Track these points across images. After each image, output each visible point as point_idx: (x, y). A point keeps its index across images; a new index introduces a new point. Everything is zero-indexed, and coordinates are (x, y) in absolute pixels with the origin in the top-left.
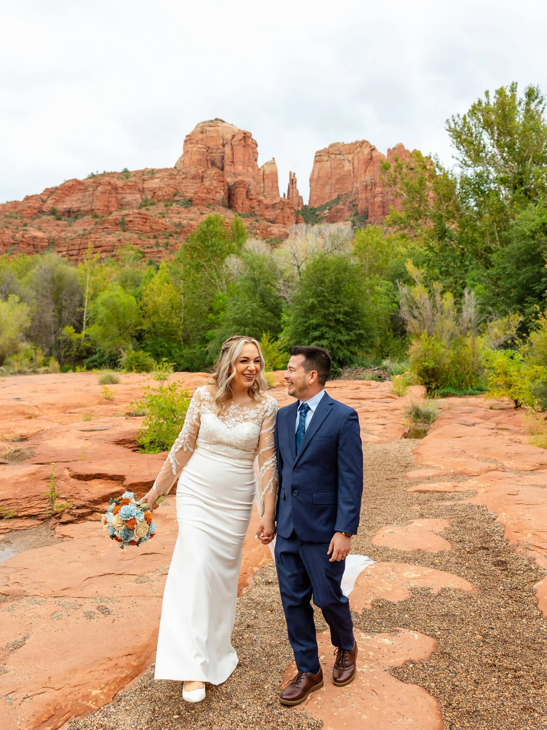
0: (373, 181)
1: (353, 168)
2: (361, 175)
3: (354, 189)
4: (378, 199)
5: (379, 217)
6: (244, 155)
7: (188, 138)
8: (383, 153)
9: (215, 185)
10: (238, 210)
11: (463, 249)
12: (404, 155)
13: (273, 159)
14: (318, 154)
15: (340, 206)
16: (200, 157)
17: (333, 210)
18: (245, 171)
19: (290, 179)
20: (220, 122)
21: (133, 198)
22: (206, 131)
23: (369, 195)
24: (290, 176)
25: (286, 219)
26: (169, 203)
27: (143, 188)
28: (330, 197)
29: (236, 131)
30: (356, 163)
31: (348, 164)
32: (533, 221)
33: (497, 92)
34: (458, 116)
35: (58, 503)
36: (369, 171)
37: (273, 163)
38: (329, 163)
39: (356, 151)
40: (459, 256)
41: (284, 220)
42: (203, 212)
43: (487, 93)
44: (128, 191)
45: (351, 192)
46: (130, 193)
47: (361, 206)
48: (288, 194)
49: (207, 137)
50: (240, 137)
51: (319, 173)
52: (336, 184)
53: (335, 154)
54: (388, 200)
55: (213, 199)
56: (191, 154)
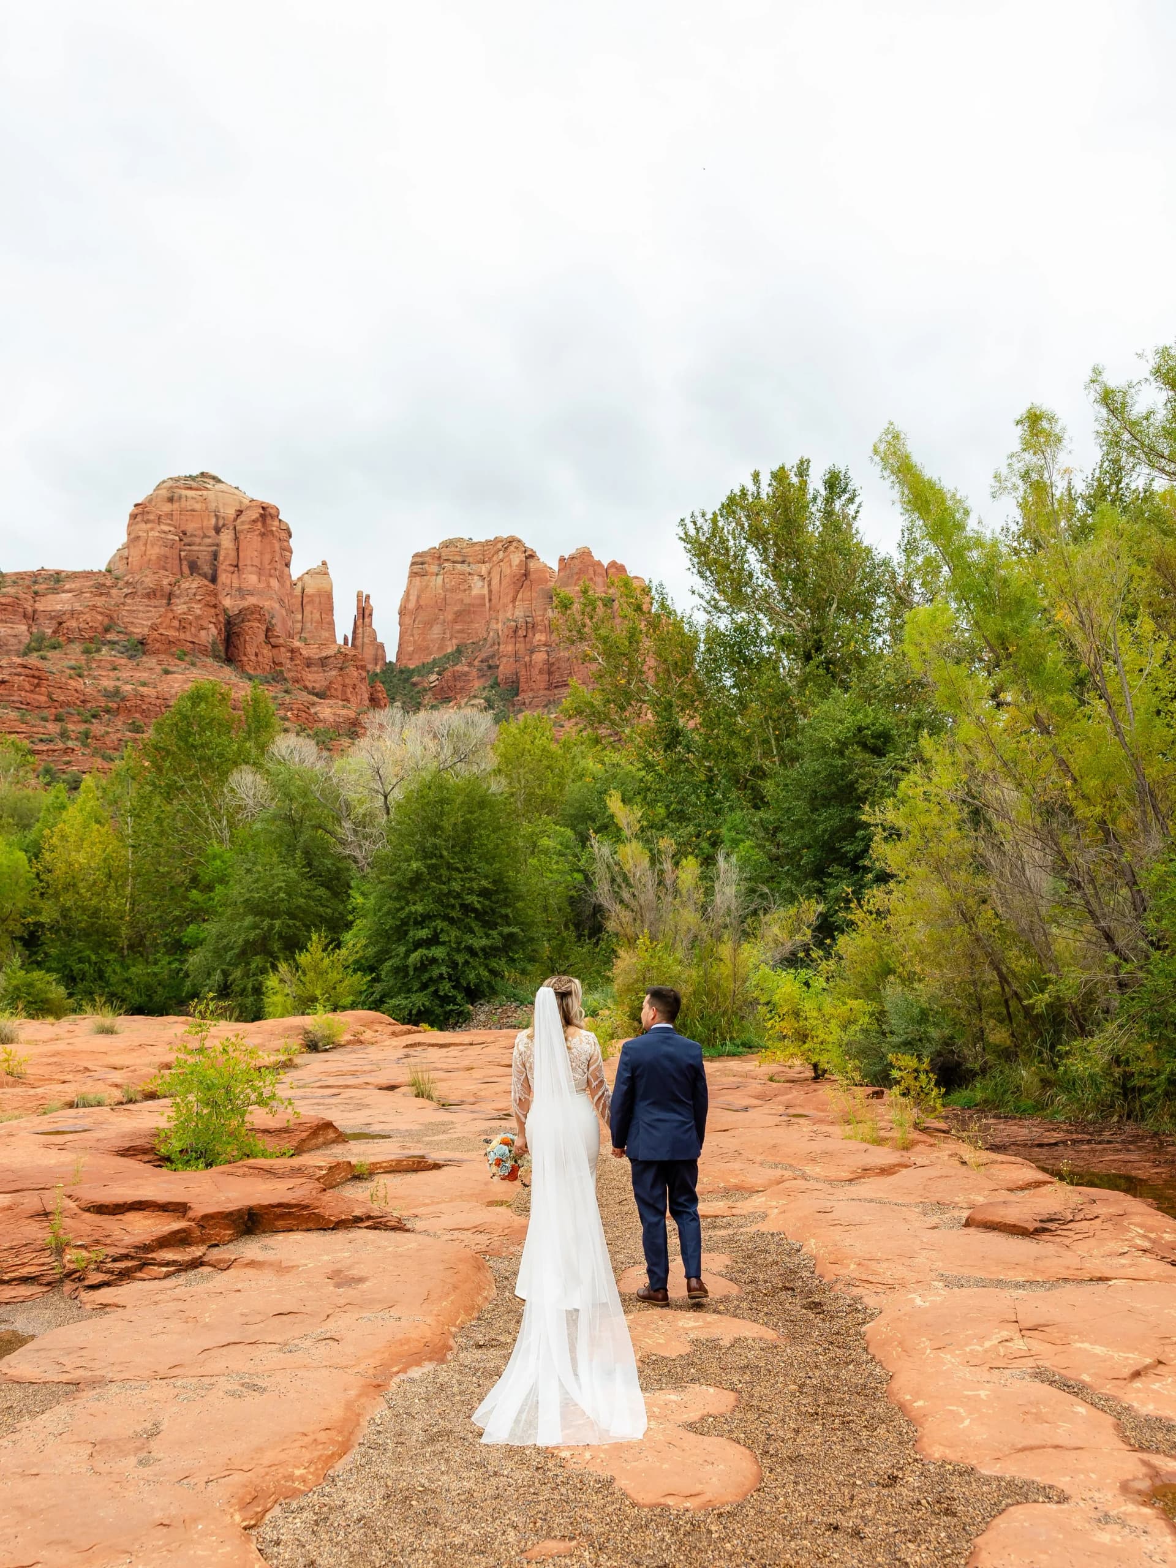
0: (529, 620)
1: (490, 591)
2: (505, 606)
3: (491, 634)
4: (540, 657)
5: (542, 693)
6: (261, 554)
7: (140, 509)
8: (549, 565)
9: (198, 612)
10: (247, 668)
11: (710, 769)
12: (591, 571)
13: (324, 563)
14: (419, 559)
15: (462, 668)
16: (164, 551)
17: (448, 674)
18: (262, 585)
19: (358, 608)
20: (212, 482)
21: (9, 631)
22: (180, 497)
23: (520, 646)
24: (359, 601)
25: (349, 690)
26: (93, 646)
27: (35, 611)
28: (442, 647)
29: (246, 502)
30: (495, 581)
31: (480, 583)
32: (841, 721)
33: (774, 476)
34: (703, 515)
35: (70, 1255)
36: (522, 600)
37: (323, 571)
38: (440, 579)
39: (495, 558)
40: (703, 782)
41: (344, 692)
42: (171, 669)
43: (756, 477)
45: (485, 640)
46: (3, 621)
47: (505, 668)
48: (354, 639)
49: (182, 511)
50: (255, 514)
51: (419, 597)
52: (455, 621)
53: (454, 562)
54: (558, 659)
55: (193, 643)
56: (145, 544)
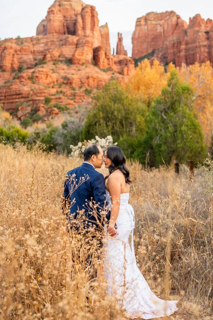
0: (178, 40)
1: (164, 31)
2: (169, 35)
3: (165, 46)
7: (50, 10)
8: (185, 21)
10: (101, 67)
12: (201, 22)
13: (106, 23)
14: (139, 20)
15: (154, 58)
16: (59, 23)
19: (118, 38)
21: (27, 58)
22: (63, 4)
23: (175, 50)
24: (118, 35)
26: (56, 62)
27: (34, 51)
28: (147, 51)
29: (84, 5)
30: (166, 27)
31: (160, 28)
36: (176, 33)
37: (106, 26)
38: (146, 27)
39: (165, 19)
44: (24, 53)
45: (162, 48)
46: (25, 54)
47: (170, 58)
49: (63, 9)
50: (88, 9)
51: (139, 34)
52: (152, 42)
53: (151, 20)
54: (189, 54)
55: (85, 60)
56: (53, 21)
